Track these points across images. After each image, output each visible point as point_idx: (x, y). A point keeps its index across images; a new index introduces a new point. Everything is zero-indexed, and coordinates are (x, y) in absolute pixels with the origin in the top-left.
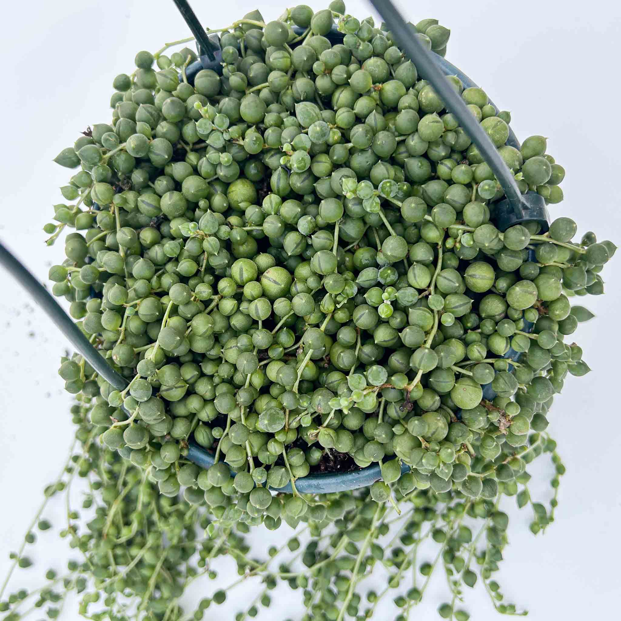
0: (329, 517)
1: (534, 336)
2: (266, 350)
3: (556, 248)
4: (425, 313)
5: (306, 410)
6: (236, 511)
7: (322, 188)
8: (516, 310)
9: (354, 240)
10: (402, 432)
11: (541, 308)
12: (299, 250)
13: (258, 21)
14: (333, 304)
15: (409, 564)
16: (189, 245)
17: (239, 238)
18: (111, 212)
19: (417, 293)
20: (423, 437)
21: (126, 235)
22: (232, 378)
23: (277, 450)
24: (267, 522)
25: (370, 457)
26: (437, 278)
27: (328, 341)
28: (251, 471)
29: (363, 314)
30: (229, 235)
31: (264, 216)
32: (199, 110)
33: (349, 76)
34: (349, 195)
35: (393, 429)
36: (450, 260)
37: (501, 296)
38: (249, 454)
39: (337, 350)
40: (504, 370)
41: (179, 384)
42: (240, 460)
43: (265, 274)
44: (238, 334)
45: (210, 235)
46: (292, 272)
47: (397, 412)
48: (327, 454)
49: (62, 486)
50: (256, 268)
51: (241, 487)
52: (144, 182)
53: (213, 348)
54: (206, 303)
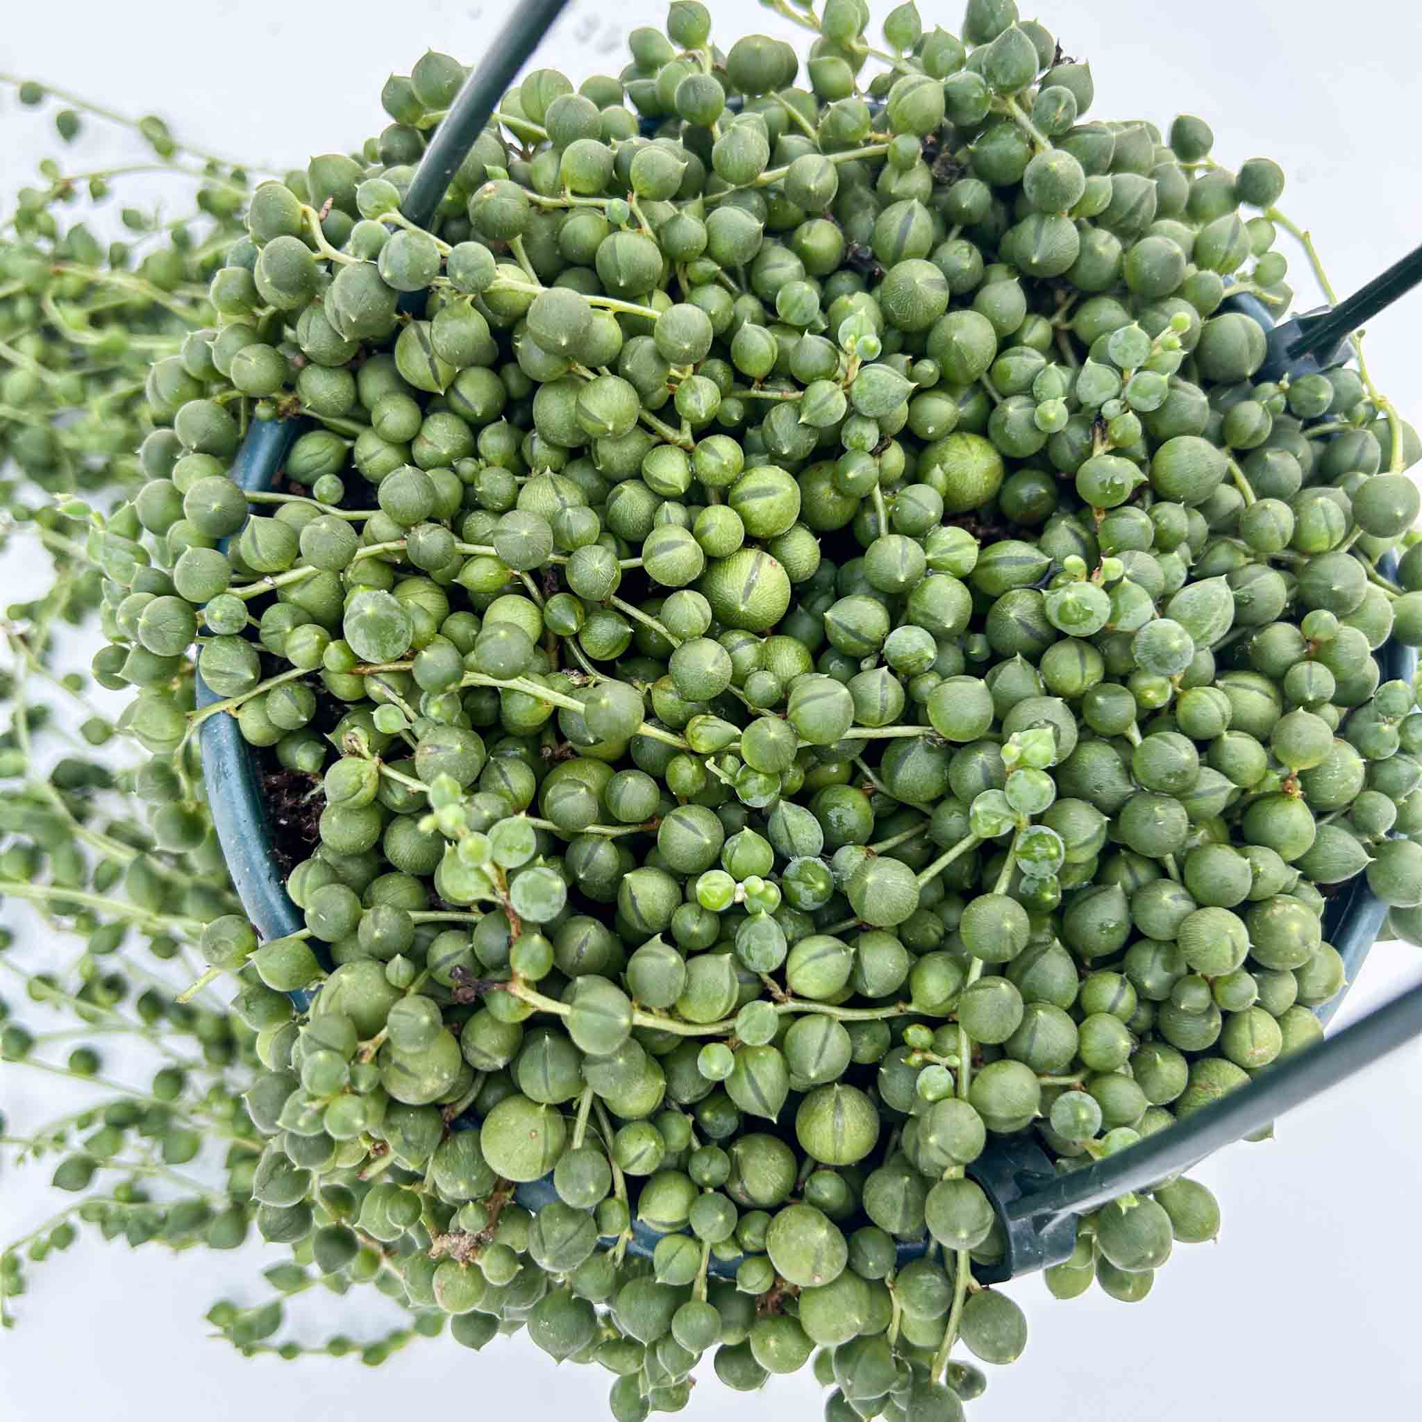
0: (158, 812)
1: (701, 1289)
2: (565, 588)
3: (941, 1313)
4: (726, 996)
5: (420, 715)
6: (129, 569)
7: (1015, 674)
8: (765, 1233)
9: (889, 779)
10: (394, 983)
11: (776, 1297)
12: (842, 638)
13: (1404, 455)
14: (711, 748)
15: (92, 1019)
16: (815, 345)
17: (851, 475)
18: (870, 134)
19: (774, 967)
20: (387, 1042)
21: (818, 177)
22: (479, 507)
23: (300, 651)
24: (111, 654)
25: (315, 905)
26: (822, 1014)
27: (613, 748)
28: (237, 591)
29: (696, 831)
30: (856, 448)
31: (919, 534)
32: (1169, 329)
33: (1311, 707)
34: (1011, 751)
35: (398, 957)
36: (874, 1039)
37: (795, 1188)
38: (280, 580)
39: (592, 776)
40: (599, 1229)
41: (442, 368)
42: (259, 556)
43: (767, 558)
44: (598, 508)
45: (848, 396)
46: (780, 628)
47: (448, 959)
48: (313, 786)
49: (166, 150)
50: (780, 532)
51: (186, 569)
52: (960, 212)
53: (552, 445)
54: (669, 412)
